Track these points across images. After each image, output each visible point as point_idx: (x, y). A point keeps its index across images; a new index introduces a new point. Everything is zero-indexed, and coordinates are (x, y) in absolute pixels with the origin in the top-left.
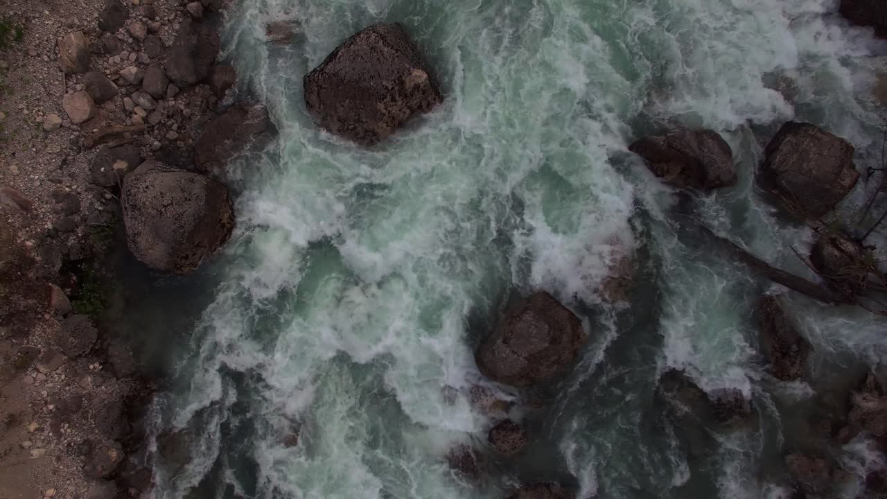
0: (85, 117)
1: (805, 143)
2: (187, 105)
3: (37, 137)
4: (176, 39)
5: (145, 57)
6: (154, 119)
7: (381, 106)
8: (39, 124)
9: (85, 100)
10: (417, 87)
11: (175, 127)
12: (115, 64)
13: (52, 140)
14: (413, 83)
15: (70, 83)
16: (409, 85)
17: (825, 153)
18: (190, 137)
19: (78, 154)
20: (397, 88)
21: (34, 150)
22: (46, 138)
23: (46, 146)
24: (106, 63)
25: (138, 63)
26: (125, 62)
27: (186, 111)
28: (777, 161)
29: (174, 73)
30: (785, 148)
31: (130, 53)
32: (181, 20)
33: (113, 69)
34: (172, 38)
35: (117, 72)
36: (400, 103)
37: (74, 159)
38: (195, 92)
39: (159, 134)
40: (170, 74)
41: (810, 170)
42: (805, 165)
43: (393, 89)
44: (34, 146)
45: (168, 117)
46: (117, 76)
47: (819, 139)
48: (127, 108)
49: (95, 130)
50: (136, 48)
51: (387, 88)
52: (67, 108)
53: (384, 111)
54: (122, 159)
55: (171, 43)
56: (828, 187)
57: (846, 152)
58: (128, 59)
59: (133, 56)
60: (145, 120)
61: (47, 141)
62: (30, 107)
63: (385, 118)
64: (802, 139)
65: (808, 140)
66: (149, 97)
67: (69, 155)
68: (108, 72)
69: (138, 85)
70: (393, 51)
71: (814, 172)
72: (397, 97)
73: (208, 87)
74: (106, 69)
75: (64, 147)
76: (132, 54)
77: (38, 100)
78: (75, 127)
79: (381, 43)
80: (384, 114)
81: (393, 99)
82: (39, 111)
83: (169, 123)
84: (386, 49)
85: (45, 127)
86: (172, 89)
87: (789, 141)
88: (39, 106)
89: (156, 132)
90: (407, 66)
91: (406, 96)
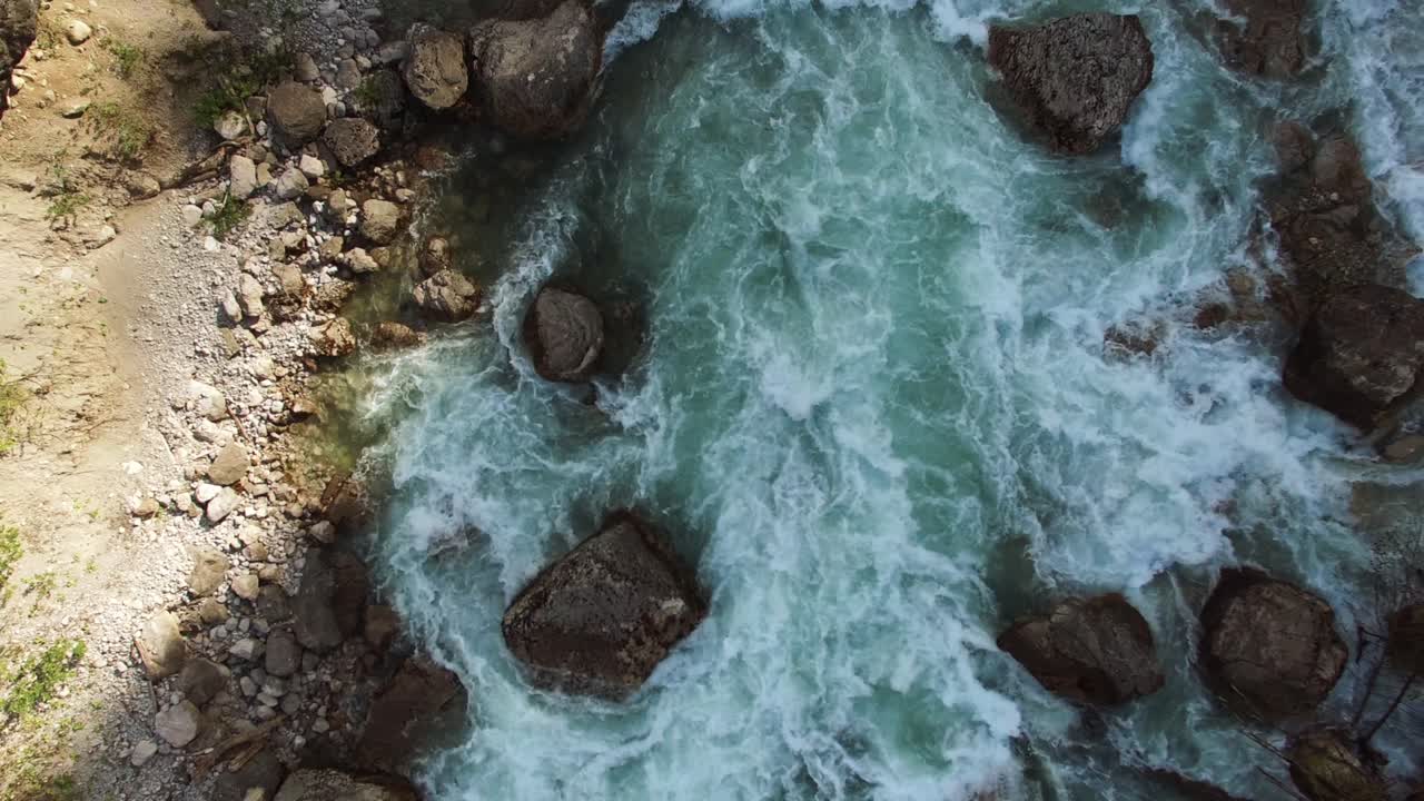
0: (190, 737)
1: (1260, 614)
2: (333, 676)
3: (124, 777)
4: (303, 584)
5: (262, 625)
6: (290, 708)
7: (623, 654)
8: (125, 759)
9: (188, 714)
10: (671, 619)
11: (322, 711)
12: (219, 639)
13: (147, 775)
14: (664, 618)
15: (162, 691)
16: (658, 619)
17: (1291, 629)
18: (346, 720)
19: (187, 784)
20: (642, 628)
21: (123, 795)
22: (138, 774)
23: (140, 786)
24: (206, 639)
25: (254, 634)
26: (235, 634)
27: (336, 685)
28: (1220, 643)
29: (310, 640)
30: (1230, 623)
31: (240, 619)
32: (305, 550)
33: (217, 648)
34: (297, 581)
35: (224, 651)
36: (649, 644)
37: (183, 794)
38: (342, 653)
39: (300, 725)
40: (304, 641)
41: (1271, 660)
42: (1263, 651)
43: (636, 629)
44: (121, 791)
45: (310, 697)
46: (226, 656)
47: (1279, 607)
48: (246, 694)
49: (207, 751)
50: (248, 612)
51: (627, 631)
52: (163, 732)
53: (628, 660)
54: (254, 786)
55: (296, 591)
56: (1303, 686)
57: (1322, 625)
58: (238, 629)
59: (245, 623)
60: (278, 709)
61: (139, 779)
62: (109, 739)
63: (632, 668)
64: (1253, 608)
65: (1263, 609)
66: (277, 682)
67: (176, 790)
68: (212, 653)
69: (259, 661)
70: (629, 584)
71: (1278, 663)
72: (644, 638)
73: (359, 640)
74: (208, 648)
75: (166, 781)
76: (243, 621)
77: (118, 726)
78: (178, 752)
79: (609, 579)
80: (629, 665)
81: (640, 643)
82: (122, 740)
83: (313, 706)
84: (618, 585)
85: (135, 763)
86: (307, 661)
87: (1234, 610)
88: (121, 732)
89: (296, 723)
90: (653, 599)
91: (657, 633)
